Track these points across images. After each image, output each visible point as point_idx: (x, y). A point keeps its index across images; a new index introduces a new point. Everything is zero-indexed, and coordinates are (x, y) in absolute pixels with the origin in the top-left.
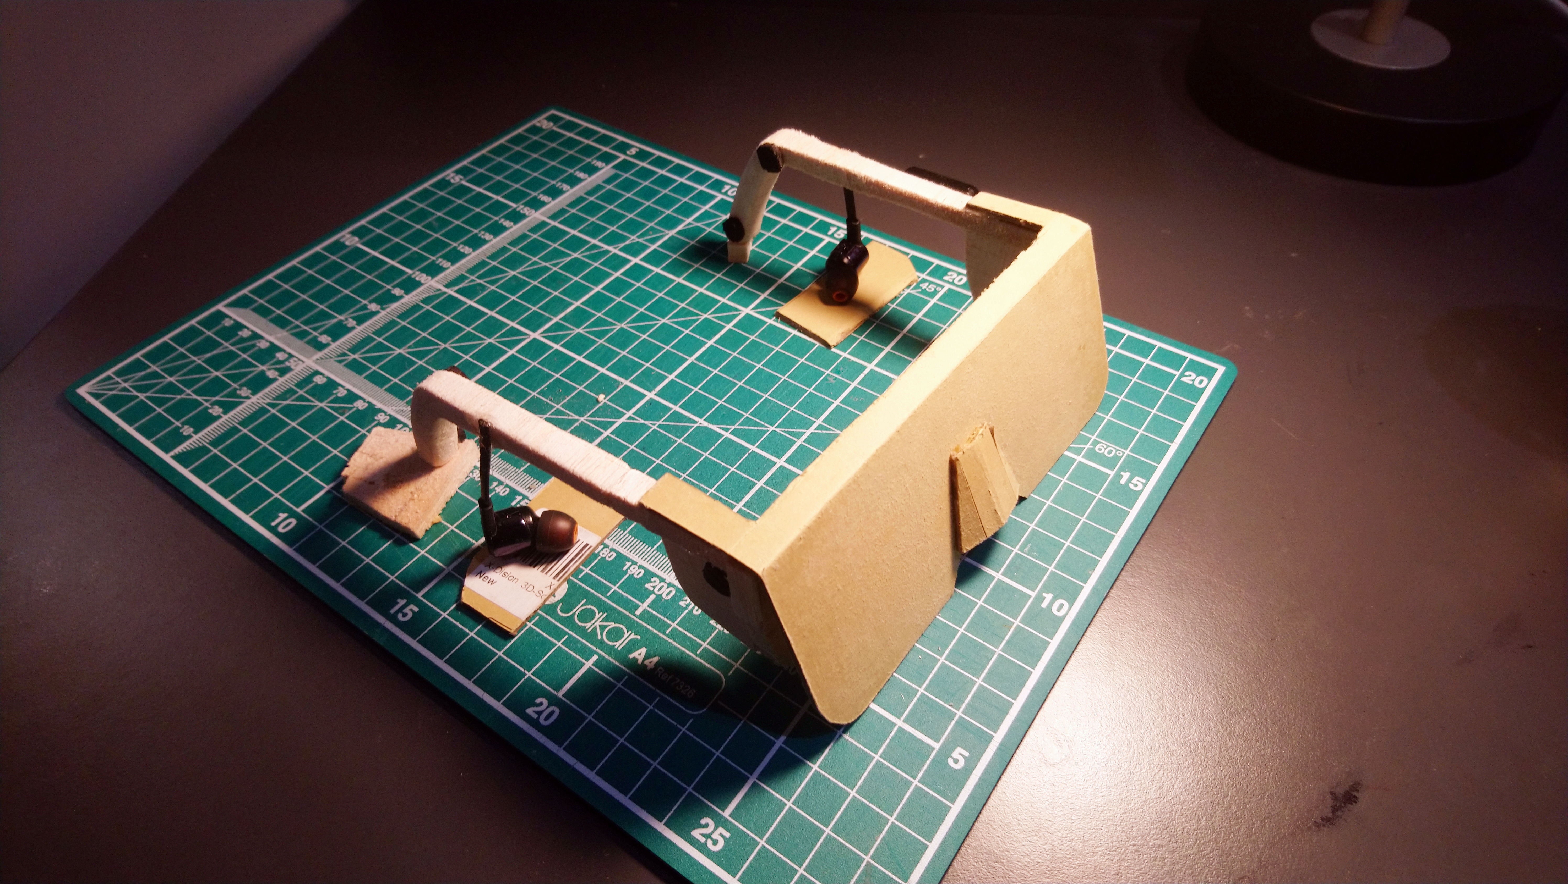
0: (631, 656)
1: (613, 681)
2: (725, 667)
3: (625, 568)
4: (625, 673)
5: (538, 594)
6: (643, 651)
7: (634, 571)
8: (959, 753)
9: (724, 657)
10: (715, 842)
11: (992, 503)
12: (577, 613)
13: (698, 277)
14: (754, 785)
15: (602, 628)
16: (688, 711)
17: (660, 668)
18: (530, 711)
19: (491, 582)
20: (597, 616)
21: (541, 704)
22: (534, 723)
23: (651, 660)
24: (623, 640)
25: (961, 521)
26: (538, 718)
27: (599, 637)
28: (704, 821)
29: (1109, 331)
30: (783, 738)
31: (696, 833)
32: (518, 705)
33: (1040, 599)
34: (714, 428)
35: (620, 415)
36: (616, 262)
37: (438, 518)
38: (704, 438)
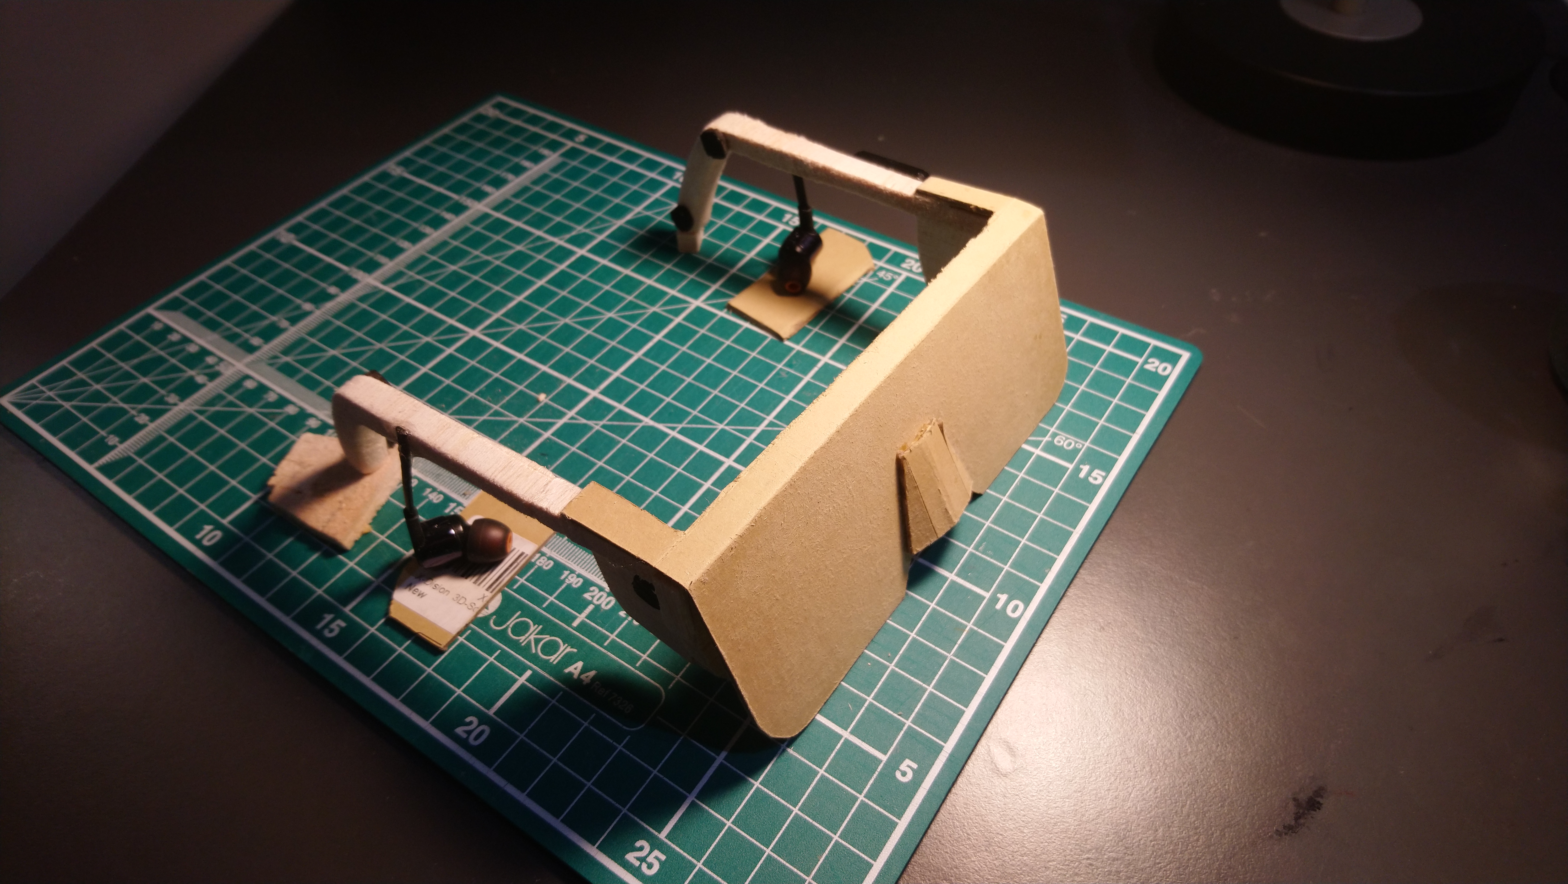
0: (567, 671)
1: (547, 697)
2: (665, 679)
3: (563, 577)
4: (560, 689)
5: (470, 607)
6: (580, 665)
7: (572, 580)
8: (908, 766)
9: (665, 669)
10: (650, 866)
11: (942, 502)
12: (511, 626)
13: (646, 269)
14: (693, 804)
15: (537, 641)
16: (625, 728)
17: (597, 682)
18: (459, 731)
19: (421, 595)
20: (532, 628)
21: (471, 723)
22: (463, 742)
23: (588, 674)
24: (558, 653)
25: (910, 521)
26: (468, 738)
27: (534, 651)
28: (638, 844)
29: (1071, 318)
30: (724, 754)
31: (631, 857)
32: (446, 724)
33: (994, 600)
34: (661, 427)
35: (561, 415)
36: (561, 254)
37: (367, 528)
38: (650, 437)
